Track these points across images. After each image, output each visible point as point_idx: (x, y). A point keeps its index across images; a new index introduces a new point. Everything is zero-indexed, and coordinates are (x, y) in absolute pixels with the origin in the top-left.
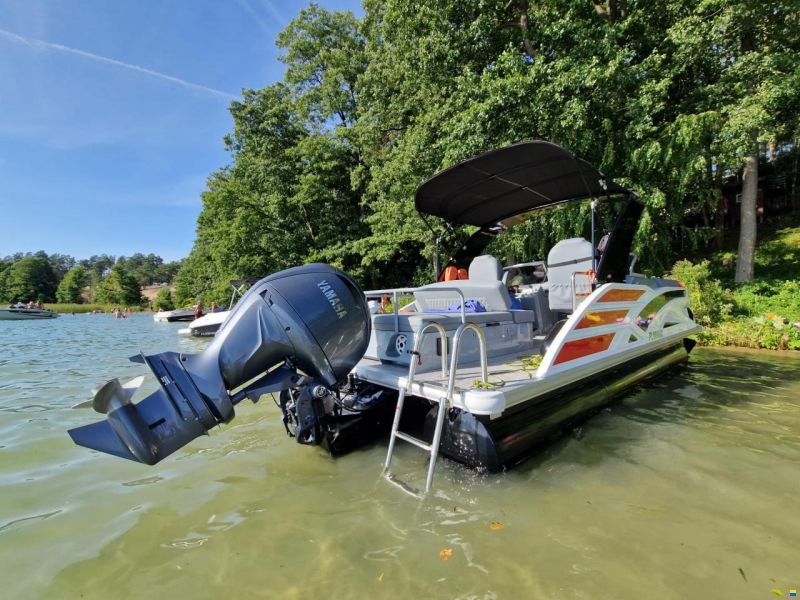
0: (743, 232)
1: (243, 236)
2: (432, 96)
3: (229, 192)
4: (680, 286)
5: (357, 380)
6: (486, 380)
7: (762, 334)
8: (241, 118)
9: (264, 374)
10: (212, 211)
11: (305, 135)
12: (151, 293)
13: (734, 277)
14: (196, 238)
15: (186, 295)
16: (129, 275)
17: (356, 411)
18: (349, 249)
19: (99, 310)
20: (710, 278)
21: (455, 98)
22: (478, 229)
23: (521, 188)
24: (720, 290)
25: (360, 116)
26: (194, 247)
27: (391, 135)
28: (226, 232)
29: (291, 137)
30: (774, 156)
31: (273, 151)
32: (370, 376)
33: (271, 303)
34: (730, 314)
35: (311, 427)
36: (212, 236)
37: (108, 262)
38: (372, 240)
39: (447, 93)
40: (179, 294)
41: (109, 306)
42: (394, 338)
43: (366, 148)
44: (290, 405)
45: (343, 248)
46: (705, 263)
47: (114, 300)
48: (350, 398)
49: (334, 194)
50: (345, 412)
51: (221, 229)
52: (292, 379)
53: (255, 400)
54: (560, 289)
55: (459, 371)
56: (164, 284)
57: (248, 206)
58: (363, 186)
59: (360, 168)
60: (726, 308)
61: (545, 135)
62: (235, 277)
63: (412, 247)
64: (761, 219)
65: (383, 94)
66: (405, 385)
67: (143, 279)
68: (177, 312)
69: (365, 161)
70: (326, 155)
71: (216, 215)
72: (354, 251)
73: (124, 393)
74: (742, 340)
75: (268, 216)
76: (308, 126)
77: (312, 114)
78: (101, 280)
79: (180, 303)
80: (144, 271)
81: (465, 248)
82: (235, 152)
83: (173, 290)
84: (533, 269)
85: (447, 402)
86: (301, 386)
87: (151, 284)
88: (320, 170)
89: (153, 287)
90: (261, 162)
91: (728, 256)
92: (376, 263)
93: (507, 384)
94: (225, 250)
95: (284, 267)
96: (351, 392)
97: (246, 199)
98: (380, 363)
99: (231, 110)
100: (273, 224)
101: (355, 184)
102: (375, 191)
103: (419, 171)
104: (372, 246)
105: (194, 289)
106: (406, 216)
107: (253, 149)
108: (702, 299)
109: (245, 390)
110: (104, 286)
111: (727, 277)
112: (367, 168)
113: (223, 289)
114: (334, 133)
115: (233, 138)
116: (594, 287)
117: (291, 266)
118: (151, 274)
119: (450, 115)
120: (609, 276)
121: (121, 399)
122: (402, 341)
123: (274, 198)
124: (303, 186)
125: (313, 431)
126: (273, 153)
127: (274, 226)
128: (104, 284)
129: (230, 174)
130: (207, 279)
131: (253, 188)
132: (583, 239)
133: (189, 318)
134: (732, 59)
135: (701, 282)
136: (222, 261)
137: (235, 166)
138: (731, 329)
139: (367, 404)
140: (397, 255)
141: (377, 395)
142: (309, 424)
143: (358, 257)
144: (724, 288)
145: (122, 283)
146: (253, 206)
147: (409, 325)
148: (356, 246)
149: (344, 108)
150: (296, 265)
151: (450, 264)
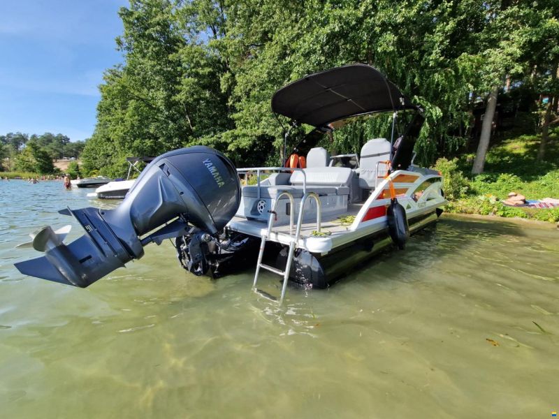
0: (481, 140)
1: (136, 123)
2: (285, 20)
3: (123, 86)
4: (439, 174)
5: (230, 231)
6: (320, 230)
7: (482, 207)
8: (129, 22)
9: (164, 225)
10: (109, 101)
11: (184, 44)
12: (62, 165)
13: (471, 170)
14: (97, 123)
15: (91, 168)
16: (42, 150)
17: (232, 251)
18: (220, 138)
19: (17, 177)
20: (457, 170)
21: (302, 24)
22: (314, 128)
23: (347, 100)
24: (461, 178)
25: (228, 31)
26: (96, 130)
27: (252, 50)
28: (122, 119)
29: (172, 44)
30: (509, 90)
31: (157, 53)
32: (239, 228)
33: (169, 174)
34: (465, 193)
35: (199, 262)
36: (110, 121)
37: (23, 139)
38: (236, 132)
39: (296, 19)
40: (85, 167)
41: (27, 174)
42: (257, 202)
43: (232, 59)
44: (184, 247)
45: (215, 138)
46: (456, 160)
47: (30, 169)
48: (225, 243)
49: (207, 94)
50: (223, 252)
51: (117, 116)
52: (186, 229)
53: (159, 243)
54: (367, 173)
55: (302, 225)
56: (73, 158)
57: (139, 99)
58: (230, 89)
59: (228, 75)
60: (464, 189)
61: (364, 60)
62: (131, 155)
63: (265, 139)
64: (494, 132)
65: (247, 14)
66: (265, 234)
67: (54, 154)
68: (85, 180)
69: (231, 69)
70: (202, 62)
71: (112, 105)
72: (223, 140)
73: (57, 238)
74: (470, 210)
75: (155, 109)
76: (187, 36)
77: (189, 25)
78: (18, 153)
79: (87, 174)
80: (54, 147)
81: (304, 141)
82: (126, 52)
83: (80, 163)
84: (349, 159)
85: (295, 244)
86: (192, 234)
87: (61, 158)
88: (197, 75)
89: (63, 160)
90: (148, 63)
91: (470, 156)
92: (239, 150)
93: (333, 234)
94: (122, 134)
95: (169, 149)
96: (226, 238)
97: (137, 93)
98: (246, 220)
99: (121, 15)
100: (159, 115)
101: (223, 87)
102: (240, 94)
103: (273, 81)
104: (235, 137)
105: (98, 163)
106: (262, 115)
107: (141, 51)
108: (451, 184)
109: (151, 236)
110: (21, 158)
111: (467, 170)
112: (233, 75)
113: (122, 164)
114: (207, 44)
115: (123, 40)
116: (389, 173)
117: (175, 149)
118: (60, 150)
119: (298, 36)
120: (399, 165)
121: (54, 242)
122: (262, 205)
123: (161, 94)
124: (184, 87)
125: (201, 264)
126: (157, 56)
127: (161, 117)
128: (21, 156)
129: (122, 71)
130: (108, 156)
131: (142, 85)
132: (384, 139)
133: (96, 185)
134: (494, 16)
135: (451, 173)
136: (120, 143)
137: (126, 65)
138: (465, 203)
139: (237, 247)
140: (254, 145)
141: (245, 241)
142: (199, 259)
143: (226, 144)
144: (464, 177)
145: (37, 157)
146: (142, 100)
147: (268, 194)
148: (225, 136)
149: (215, 23)
150: (178, 148)
151: (294, 152)
